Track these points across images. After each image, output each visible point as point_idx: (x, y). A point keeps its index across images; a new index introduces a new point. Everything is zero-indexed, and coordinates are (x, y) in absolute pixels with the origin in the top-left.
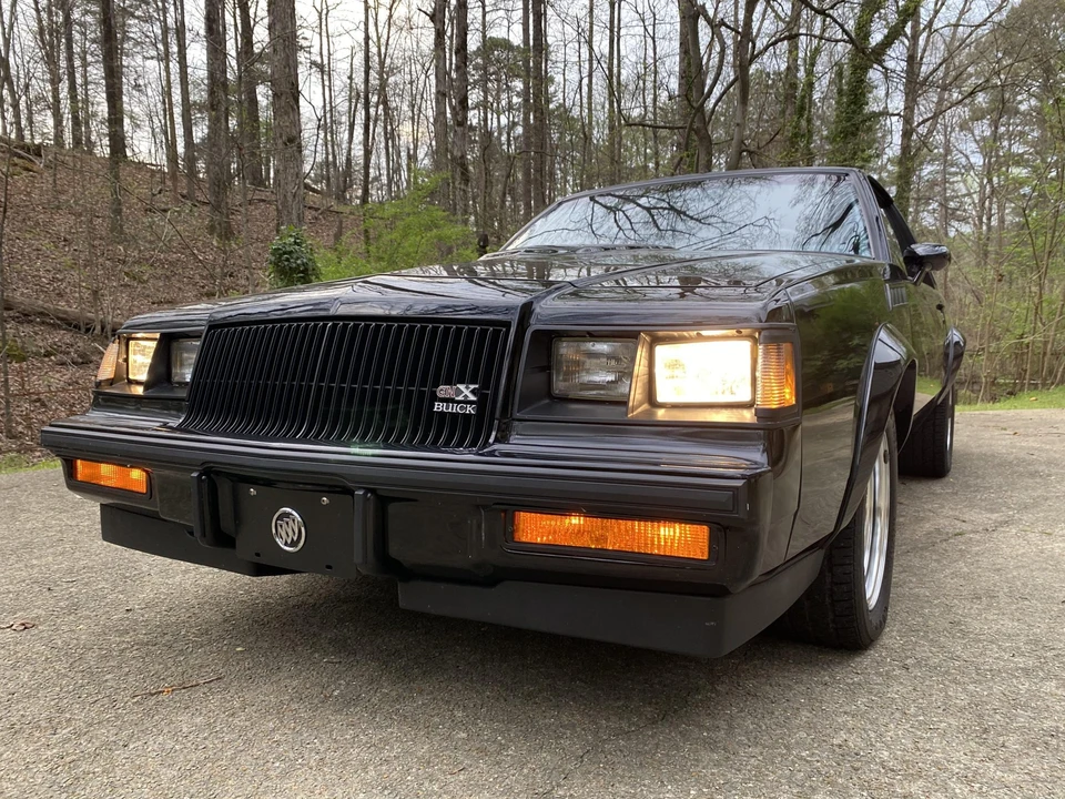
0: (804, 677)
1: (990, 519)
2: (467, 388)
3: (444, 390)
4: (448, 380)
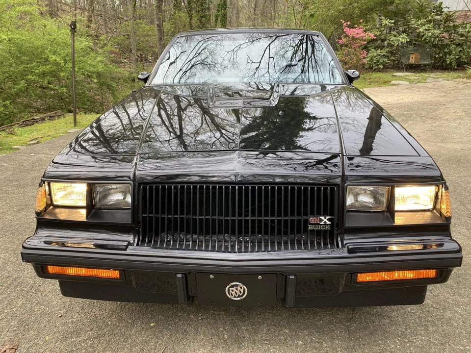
2: (325, 218)
3: (312, 219)
4: (312, 214)
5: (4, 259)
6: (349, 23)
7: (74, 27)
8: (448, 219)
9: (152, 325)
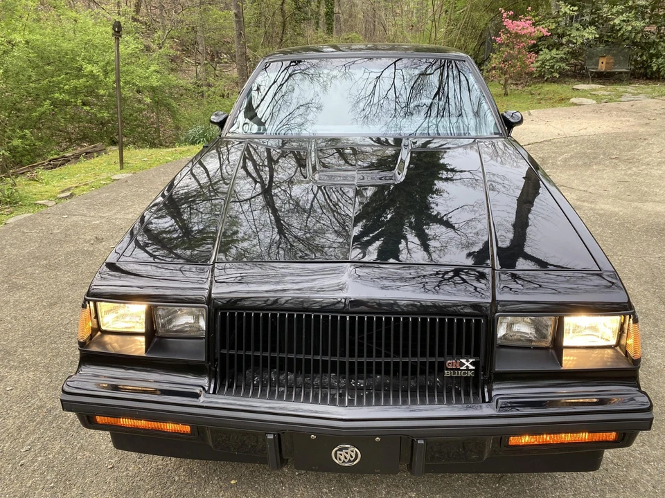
2: (468, 361)
3: (450, 363)
4: (450, 353)
5: (33, 380)
6: (511, 13)
7: (118, 28)
8: (636, 362)
9: (233, 482)
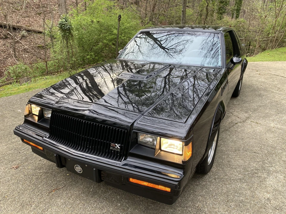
0: (193, 183)
1: (245, 116)
2: (118, 145)
3: (112, 144)
7: (120, 17)
9: (68, 175)
